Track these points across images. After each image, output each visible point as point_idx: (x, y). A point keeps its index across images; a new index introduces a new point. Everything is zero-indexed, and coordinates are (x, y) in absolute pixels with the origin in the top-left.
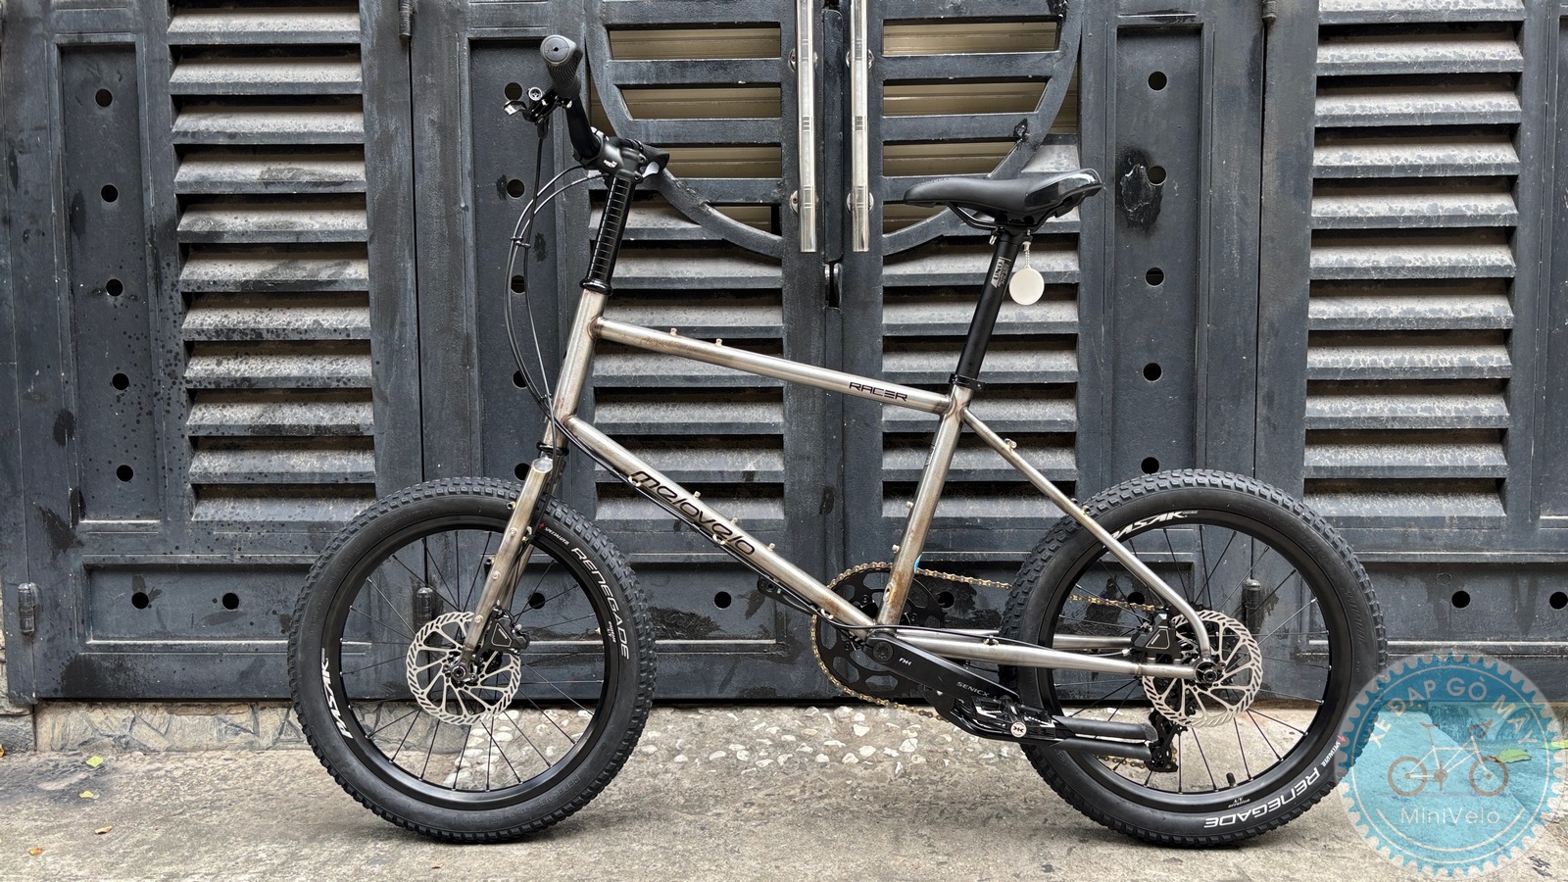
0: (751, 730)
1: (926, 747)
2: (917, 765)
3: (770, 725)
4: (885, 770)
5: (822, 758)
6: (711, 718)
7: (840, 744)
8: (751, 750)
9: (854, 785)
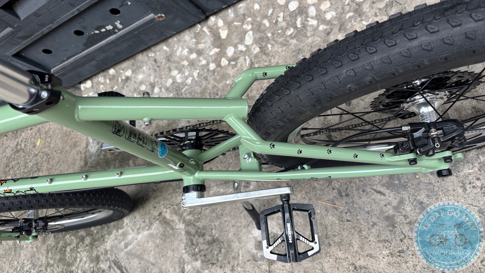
0: (176, 56)
1: (257, 36)
2: (256, 54)
3: (183, 49)
4: (241, 65)
5: (212, 66)
6: (158, 53)
7: (217, 50)
8: (180, 71)
9: (231, 83)
